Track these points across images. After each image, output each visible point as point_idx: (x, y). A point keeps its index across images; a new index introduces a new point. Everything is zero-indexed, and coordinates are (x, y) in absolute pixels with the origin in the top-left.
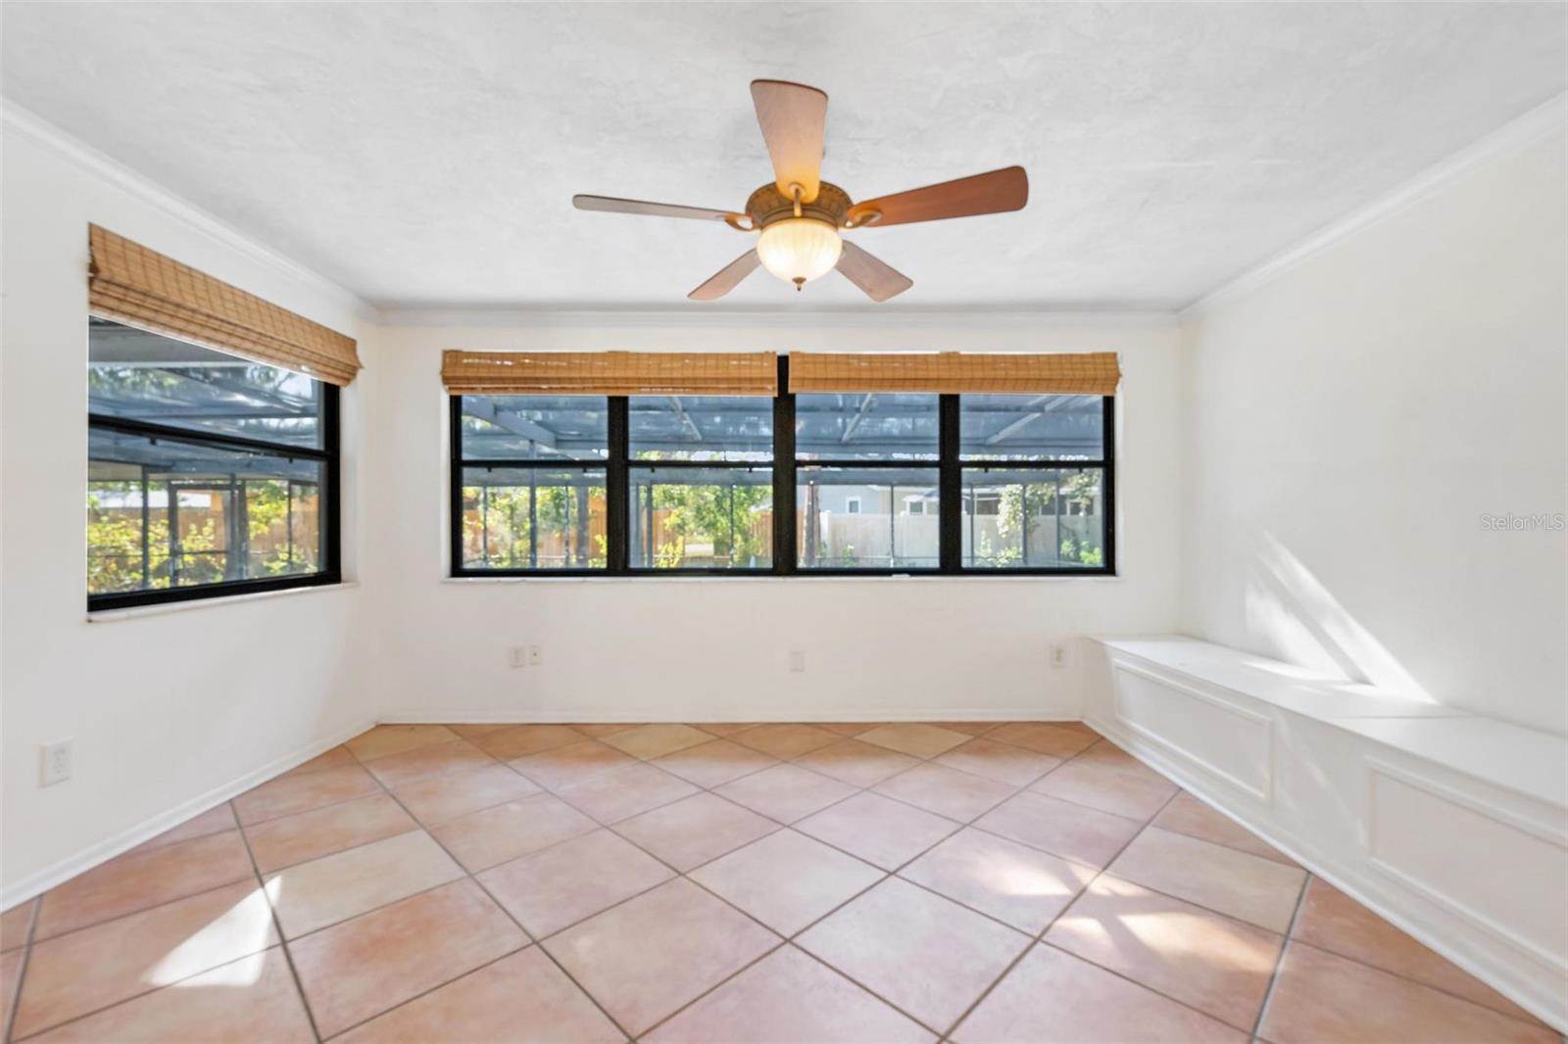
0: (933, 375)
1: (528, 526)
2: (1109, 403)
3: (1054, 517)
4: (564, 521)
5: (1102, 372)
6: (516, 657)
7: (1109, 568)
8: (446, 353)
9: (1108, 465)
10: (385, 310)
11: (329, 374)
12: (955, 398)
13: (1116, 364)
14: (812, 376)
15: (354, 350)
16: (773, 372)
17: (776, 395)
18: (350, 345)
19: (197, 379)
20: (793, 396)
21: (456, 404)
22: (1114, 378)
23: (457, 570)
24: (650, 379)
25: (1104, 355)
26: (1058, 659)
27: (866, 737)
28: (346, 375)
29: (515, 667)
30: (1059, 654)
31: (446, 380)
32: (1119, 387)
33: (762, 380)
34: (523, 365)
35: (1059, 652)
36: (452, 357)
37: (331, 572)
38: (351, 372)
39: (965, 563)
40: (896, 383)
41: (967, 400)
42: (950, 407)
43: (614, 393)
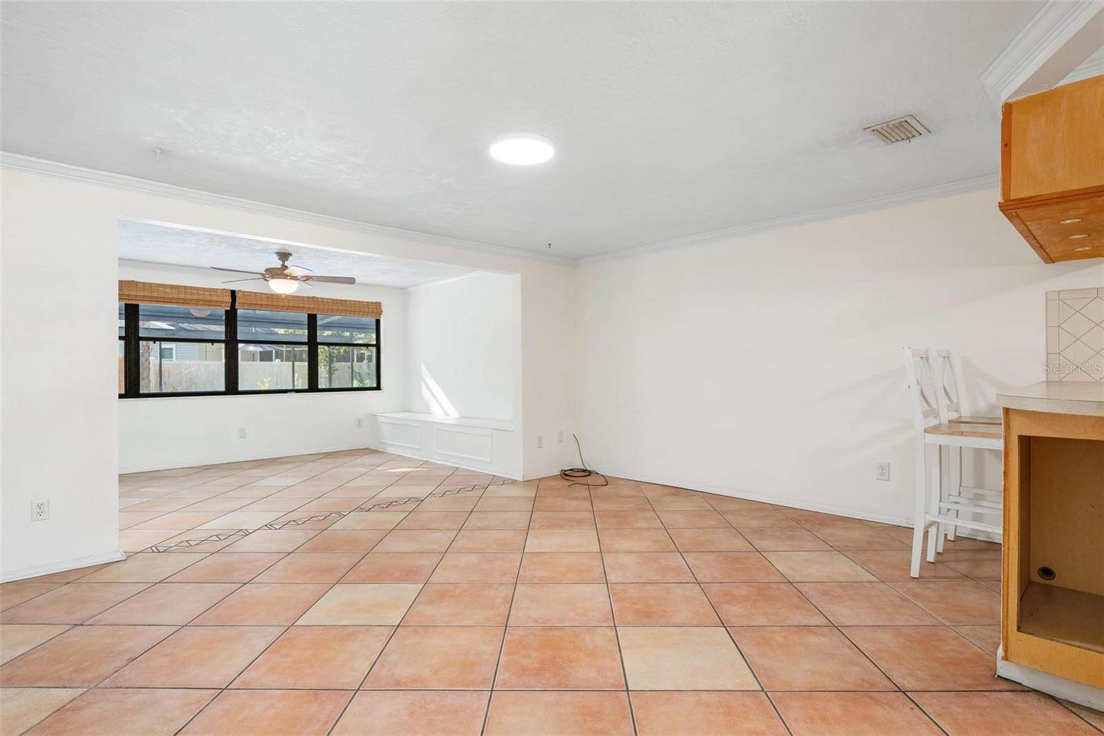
0: (305, 305)
3: (349, 364)
5: (375, 309)
7: (378, 388)
9: (378, 346)
12: (315, 316)
13: (380, 306)
16: (229, 299)
17: (229, 309)
22: (380, 312)
25: (376, 303)
26: (359, 424)
32: (382, 316)
33: (223, 302)
35: (359, 421)
39: (319, 387)
41: (318, 316)
42: (312, 319)
43: (127, 302)
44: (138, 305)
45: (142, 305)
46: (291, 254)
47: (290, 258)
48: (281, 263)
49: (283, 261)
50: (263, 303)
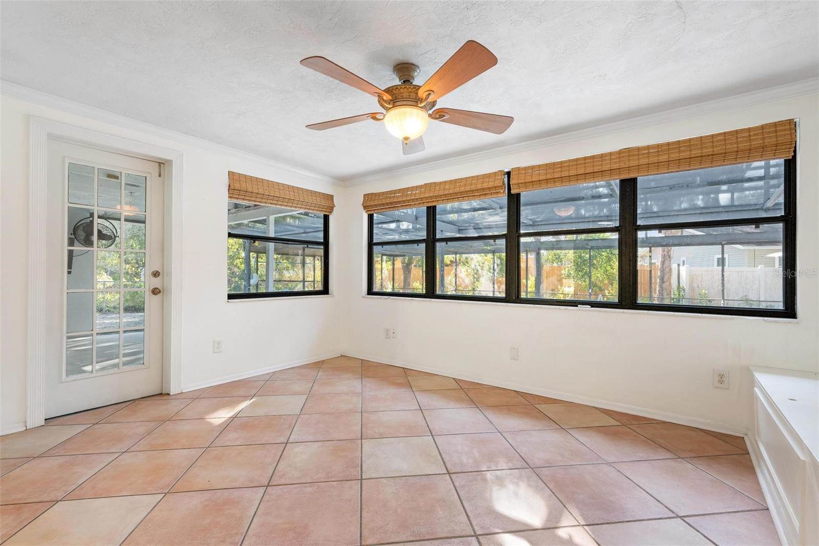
0: (606, 168)
2: (790, 166)
7: (789, 311)
8: (365, 195)
11: (325, 211)
12: (633, 180)
14: (523, 181)
15: (332, 200)
16: (501, 182)
18: (331, 197)
19: (312, 216)
20: (518, 195)
21: (371, 217)
23: (370, 292)
24: (440, 195)
27: (542, 407)
28: (330, 211)
30: (721, 378)
31: (365, 207)
33: (496, 188)
36: (367, 197)
37: (325, 291)
38: (331, 209)
39: (641, 299)
40: (572, 178)
42: (629, 187)
43: (430, 205)
44: (435, 207)
45: (438, 206)
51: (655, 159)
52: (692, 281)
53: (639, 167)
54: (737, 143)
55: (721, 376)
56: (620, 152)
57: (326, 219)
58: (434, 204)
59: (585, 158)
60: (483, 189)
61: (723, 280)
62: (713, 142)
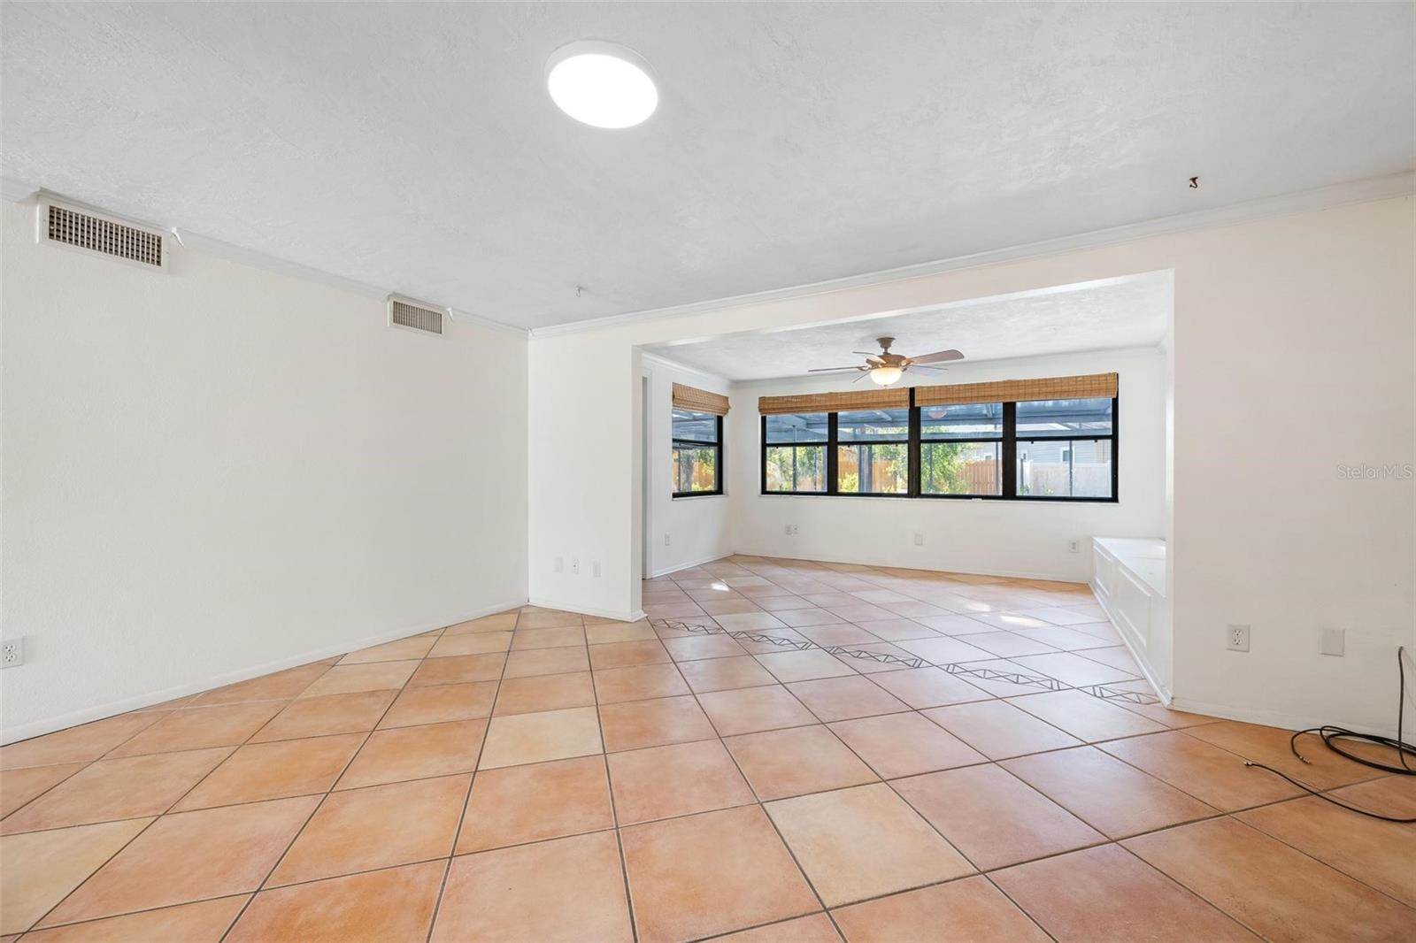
0: (994, 393)
1: (791, 473)
2: (1115, 402)
4: (814, 469)
5: (1110, 384)
6: (788, 530)
7: (1114, 499)
8: (760, 398)
9: (1115, 436)
10: (737, 384)
11: (719, 413)
12: (1014, 404)
13: (1117, 379)
14: (927, 398)
15: (727, 402)
16: (906, 397)
17: (910, 408)
18: (726, 399)
20: (919, 408)
21: (764, 419)
22: (1118, 387)
23: (764, 491)
24: (847, 404)
25: (1108, 375)
26: (1073, 548)
28: (724, 412)
29: (788, 534)
31: (760, 410)
33: (901, 402)
34: (792, 402)
36: (763, 400)
37: (719, 490)
38: (726, 410)
39: (1019, 493)
41: (1019, 405)
42: (1009, 409)
43: (831, 412)
44: (836, 414)
45: (840, 414)
46: (893, 339)
47: (893, 343)
48: (884, 350)
49: (886, 348)
50: (943, 397)
51: (1030, 391)
52: (1037, 479)
53: (1018, 395)
54: (1091, 384)
55: (1074, 544)
56: (1005, 382)
57: (720, 420)
58: (834, 411)
59: (978, 384)
60: (890, 402)
61: (1071, 477)
62: (1076, 382)
